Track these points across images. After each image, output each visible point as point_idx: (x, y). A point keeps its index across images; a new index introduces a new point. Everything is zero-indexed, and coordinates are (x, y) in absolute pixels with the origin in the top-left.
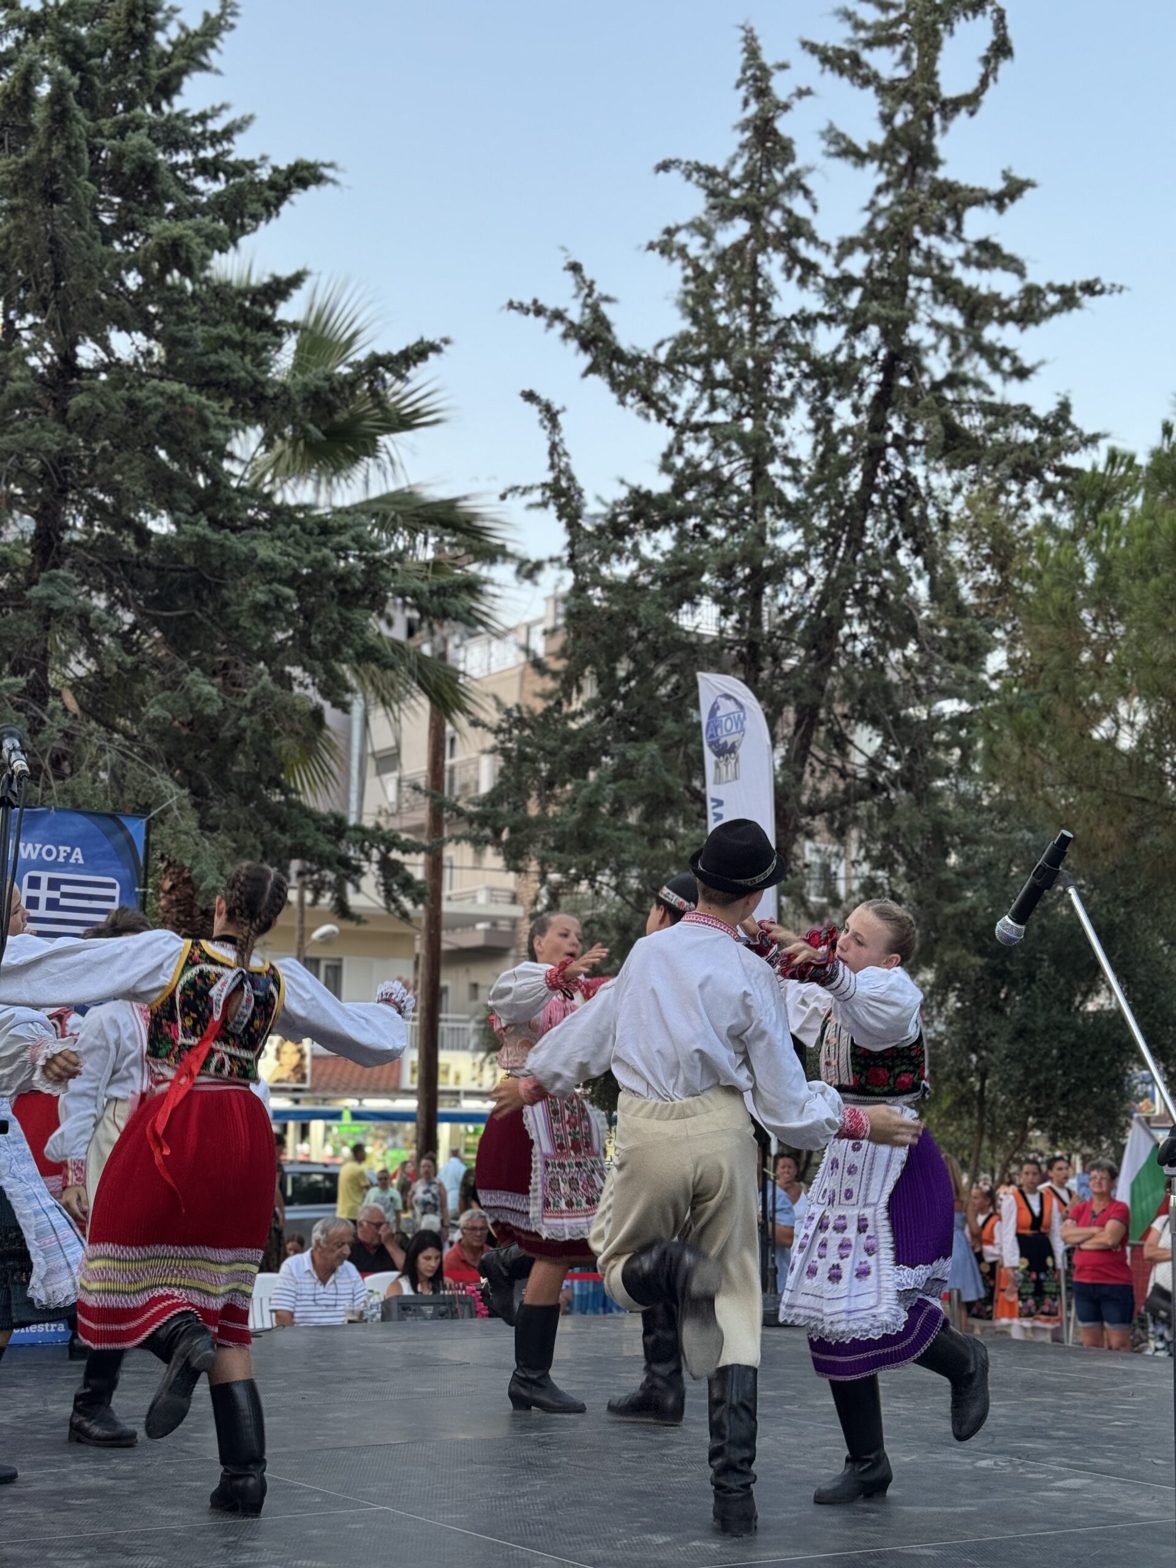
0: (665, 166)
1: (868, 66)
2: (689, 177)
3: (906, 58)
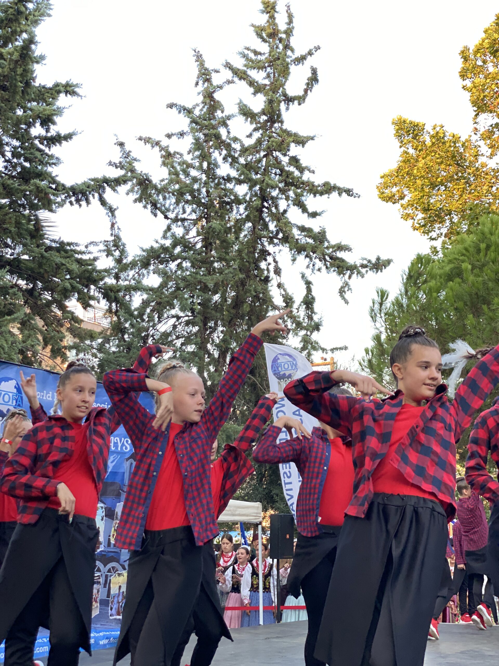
0: (171, 106)
1: (250, 77)
2: (180, 112)
3: (268, 76)
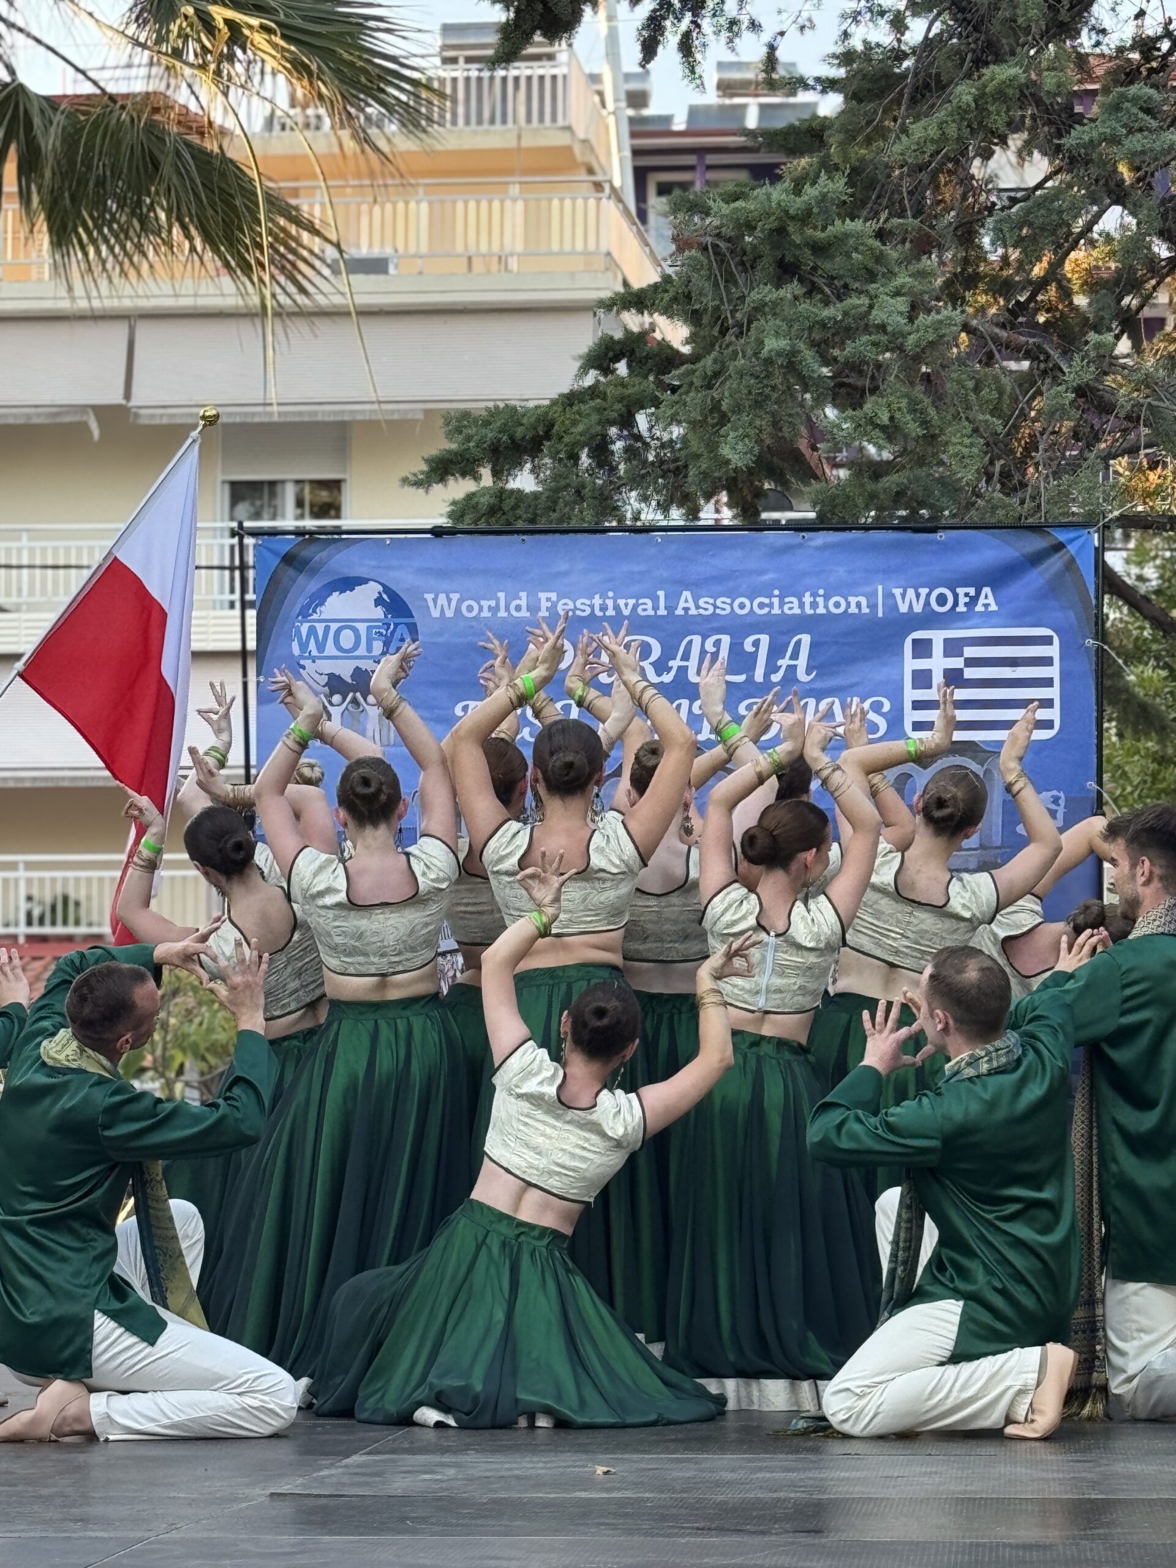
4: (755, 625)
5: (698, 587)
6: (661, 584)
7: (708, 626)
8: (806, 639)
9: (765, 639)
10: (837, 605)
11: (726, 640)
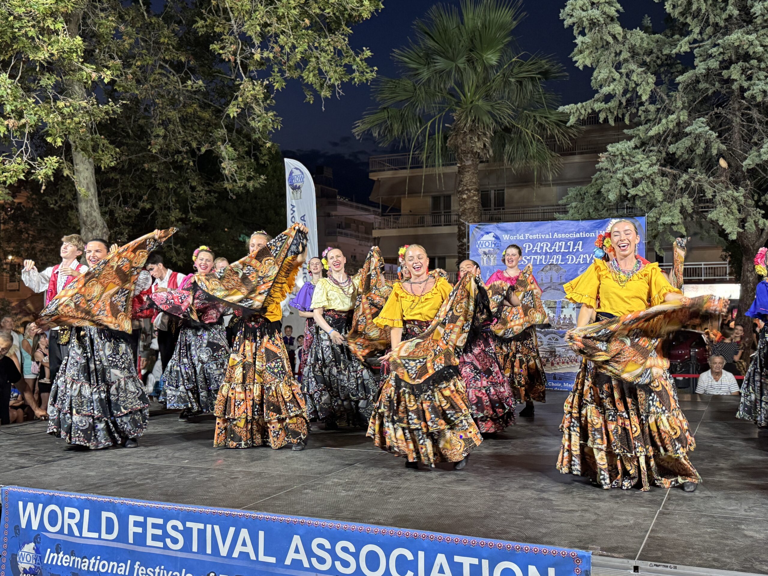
4: (570, 240)
5: (558, 232)
6: (551, 232)
7: (560, 240)
8: (581, 242)
9: (572, 243)
10: (587, 235)
11: (564, 243)
